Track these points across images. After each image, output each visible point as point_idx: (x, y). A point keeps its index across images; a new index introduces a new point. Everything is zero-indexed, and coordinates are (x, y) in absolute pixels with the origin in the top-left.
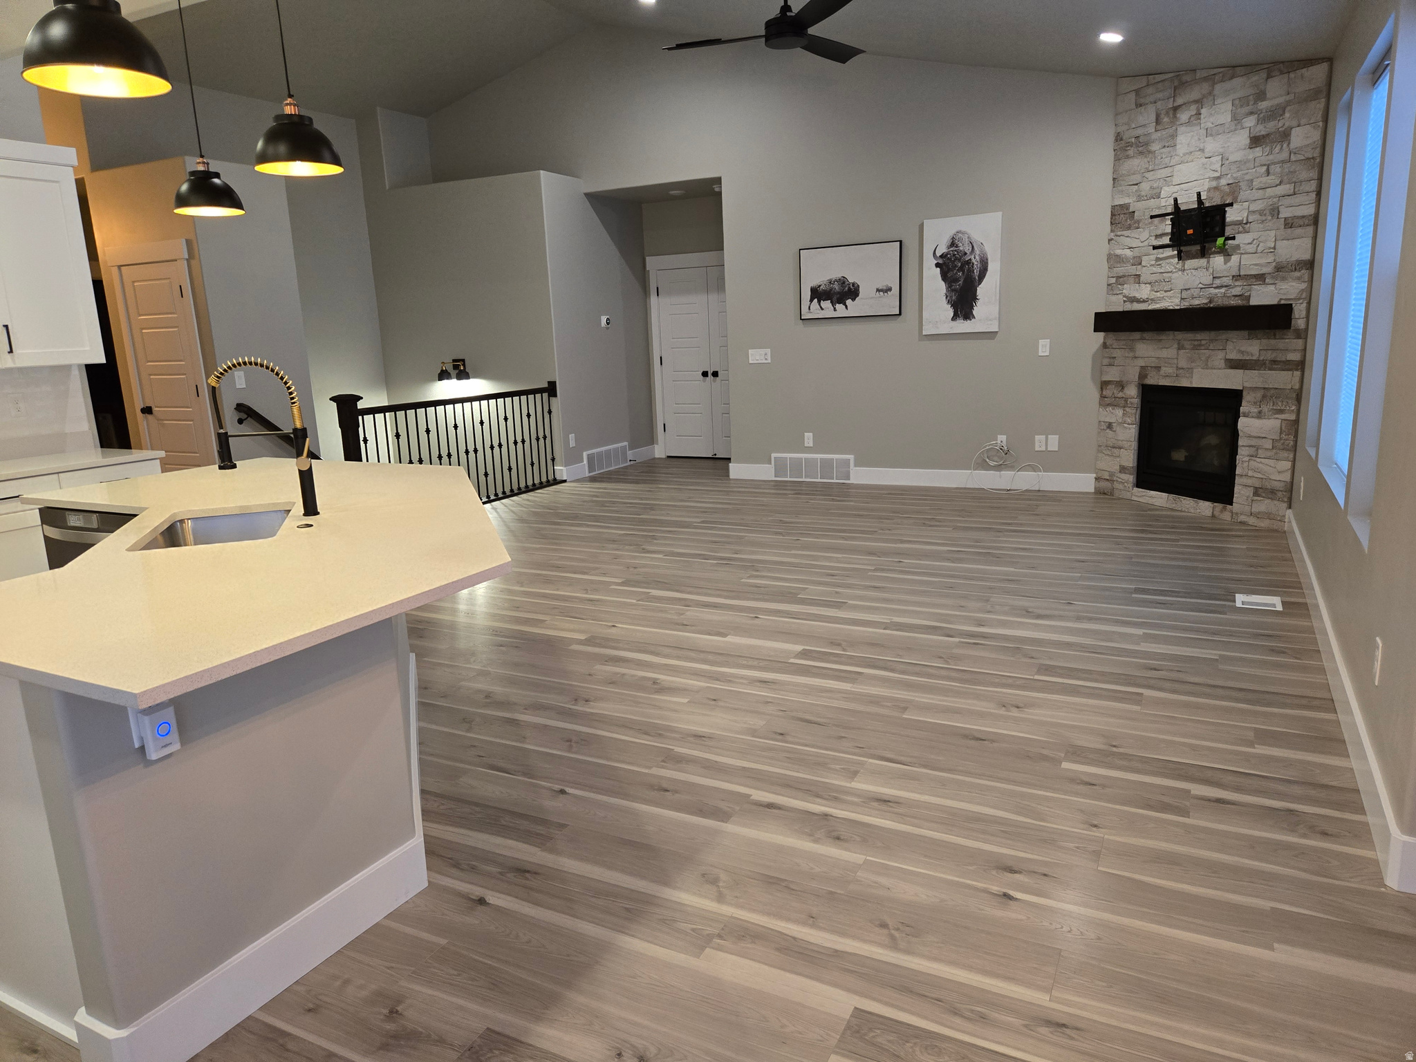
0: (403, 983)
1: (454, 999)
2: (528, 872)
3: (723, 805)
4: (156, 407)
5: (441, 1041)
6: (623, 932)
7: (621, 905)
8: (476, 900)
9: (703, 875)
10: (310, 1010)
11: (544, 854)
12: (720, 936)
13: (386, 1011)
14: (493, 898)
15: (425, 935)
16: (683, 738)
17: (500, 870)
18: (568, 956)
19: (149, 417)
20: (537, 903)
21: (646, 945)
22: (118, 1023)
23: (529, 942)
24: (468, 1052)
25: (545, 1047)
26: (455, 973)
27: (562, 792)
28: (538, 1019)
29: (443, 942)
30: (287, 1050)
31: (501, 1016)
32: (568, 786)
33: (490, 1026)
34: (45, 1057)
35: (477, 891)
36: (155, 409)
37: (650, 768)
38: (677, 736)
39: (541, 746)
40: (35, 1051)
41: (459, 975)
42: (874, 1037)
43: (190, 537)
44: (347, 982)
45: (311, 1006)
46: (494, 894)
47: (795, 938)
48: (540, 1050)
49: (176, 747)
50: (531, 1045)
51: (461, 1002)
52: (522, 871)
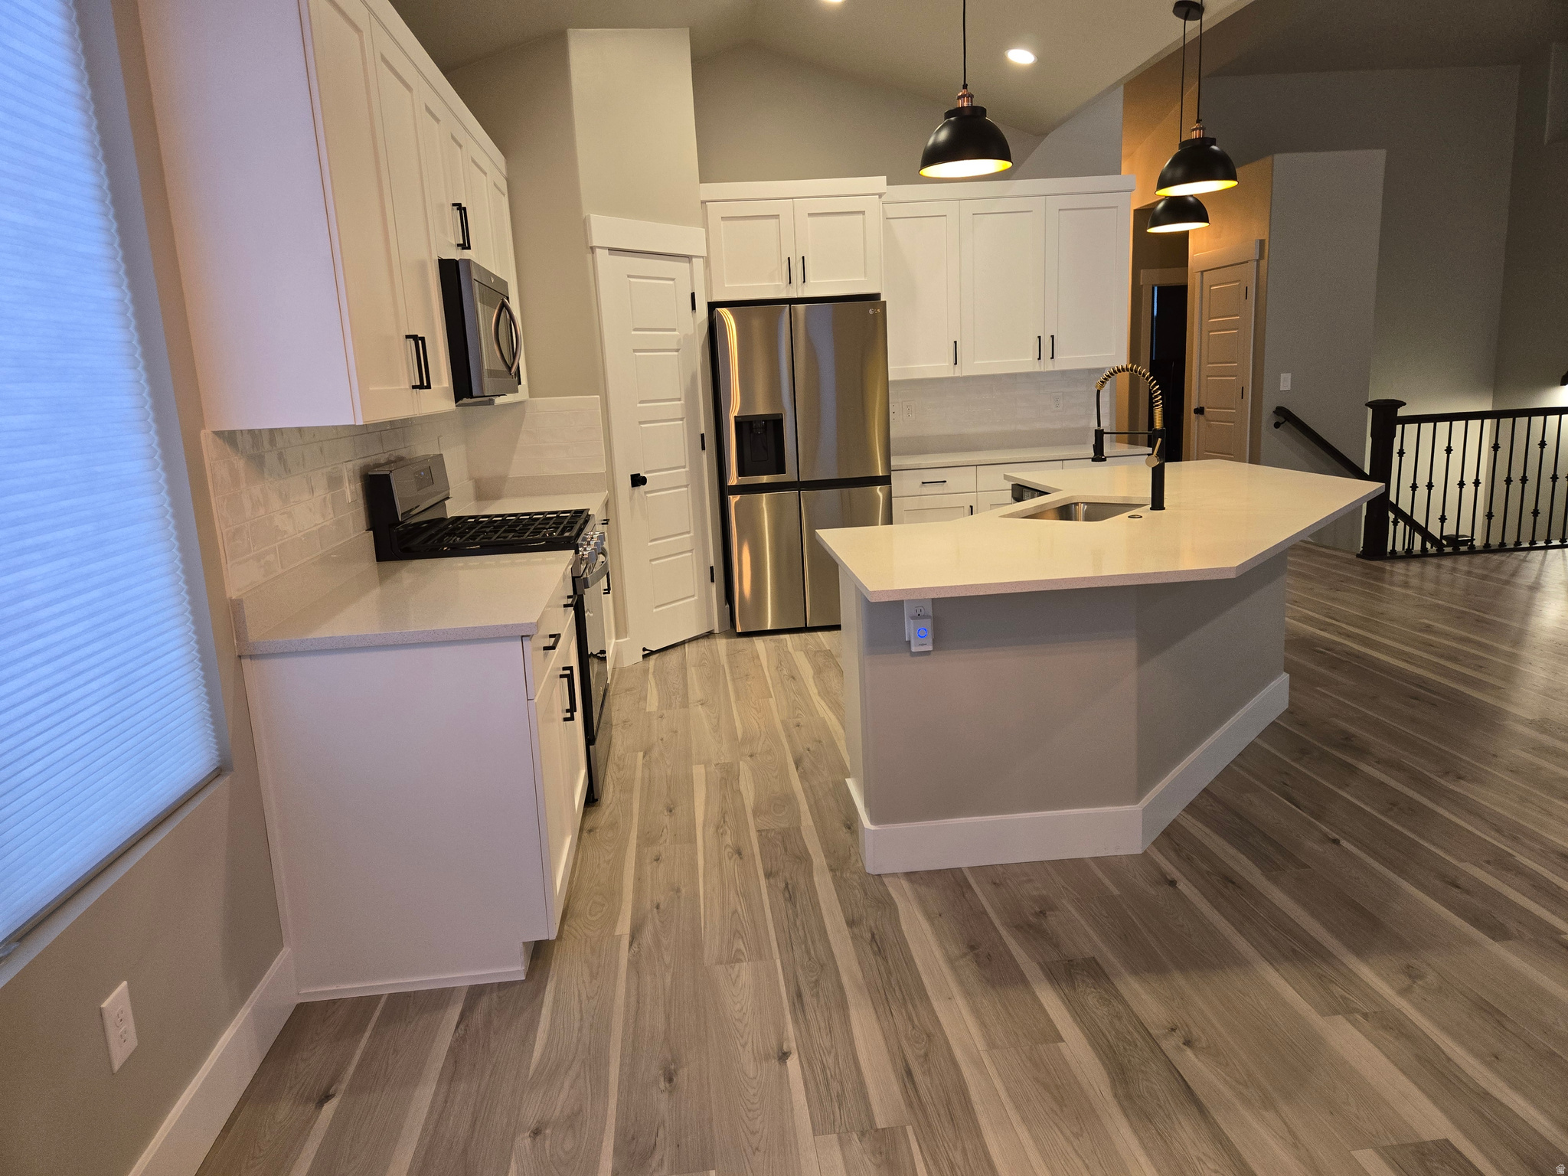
0: (1064, 902)
1: (1088, 929)
2: (1233, 883)
3: (1512, 926)
4: (1208, 408)
5: (1056, 946)
6: (1271, 964)
7: (1292, 945)
8: (1168, 880)
9: (1408, 967)
10: (995, 884)
11: (1263, 879)
12: (1365, 1016)
13: (1038, 909)
14: (1183, 886)
15: (1107, 882)
16: (1543, 851)
17: (1209, 870)
18: (1203, 951)
19: (1201, 417)
20: (1217, 907)
21: (1282, 982)
22: (874, 820)
23: (1182, 926)
24: (1067, 962)
25: (1122, 991)
26: (1106, 915)
27: (1336, 842)
28: (1135, 972)
29: (1116, 892)
30: (964, 896)
31: (1110, 956)
32: (1345, 839)
33: (1096, 957)
34: (851, 833)
35: (1175, 874)
36: (1206, 410)
37: (1462, 860)
38: (1537, 847)
39: (1358, 798)
40: (849, 828)
41: (1106, 917)
42: (1437, 1168)
43: (1081, 514)
44: (1030, 881)
45: (998, 881)
46: (1187, 882)
47: (1449, 1059)
48: (1117, 990)
49: (930, 648)
50: (1113, 984)
51: (1091, 933)
52: (1229, 880)
